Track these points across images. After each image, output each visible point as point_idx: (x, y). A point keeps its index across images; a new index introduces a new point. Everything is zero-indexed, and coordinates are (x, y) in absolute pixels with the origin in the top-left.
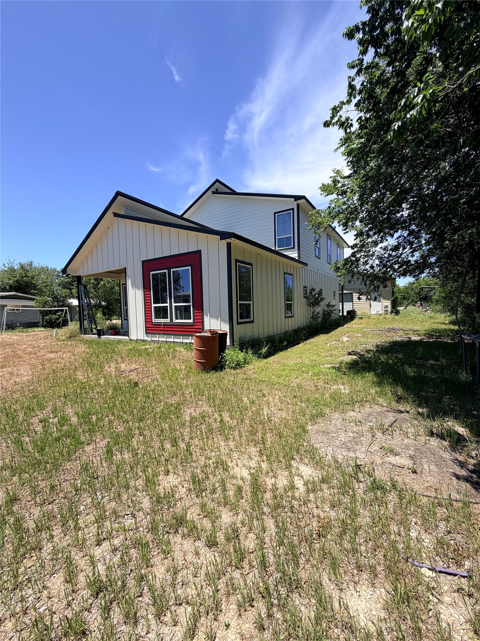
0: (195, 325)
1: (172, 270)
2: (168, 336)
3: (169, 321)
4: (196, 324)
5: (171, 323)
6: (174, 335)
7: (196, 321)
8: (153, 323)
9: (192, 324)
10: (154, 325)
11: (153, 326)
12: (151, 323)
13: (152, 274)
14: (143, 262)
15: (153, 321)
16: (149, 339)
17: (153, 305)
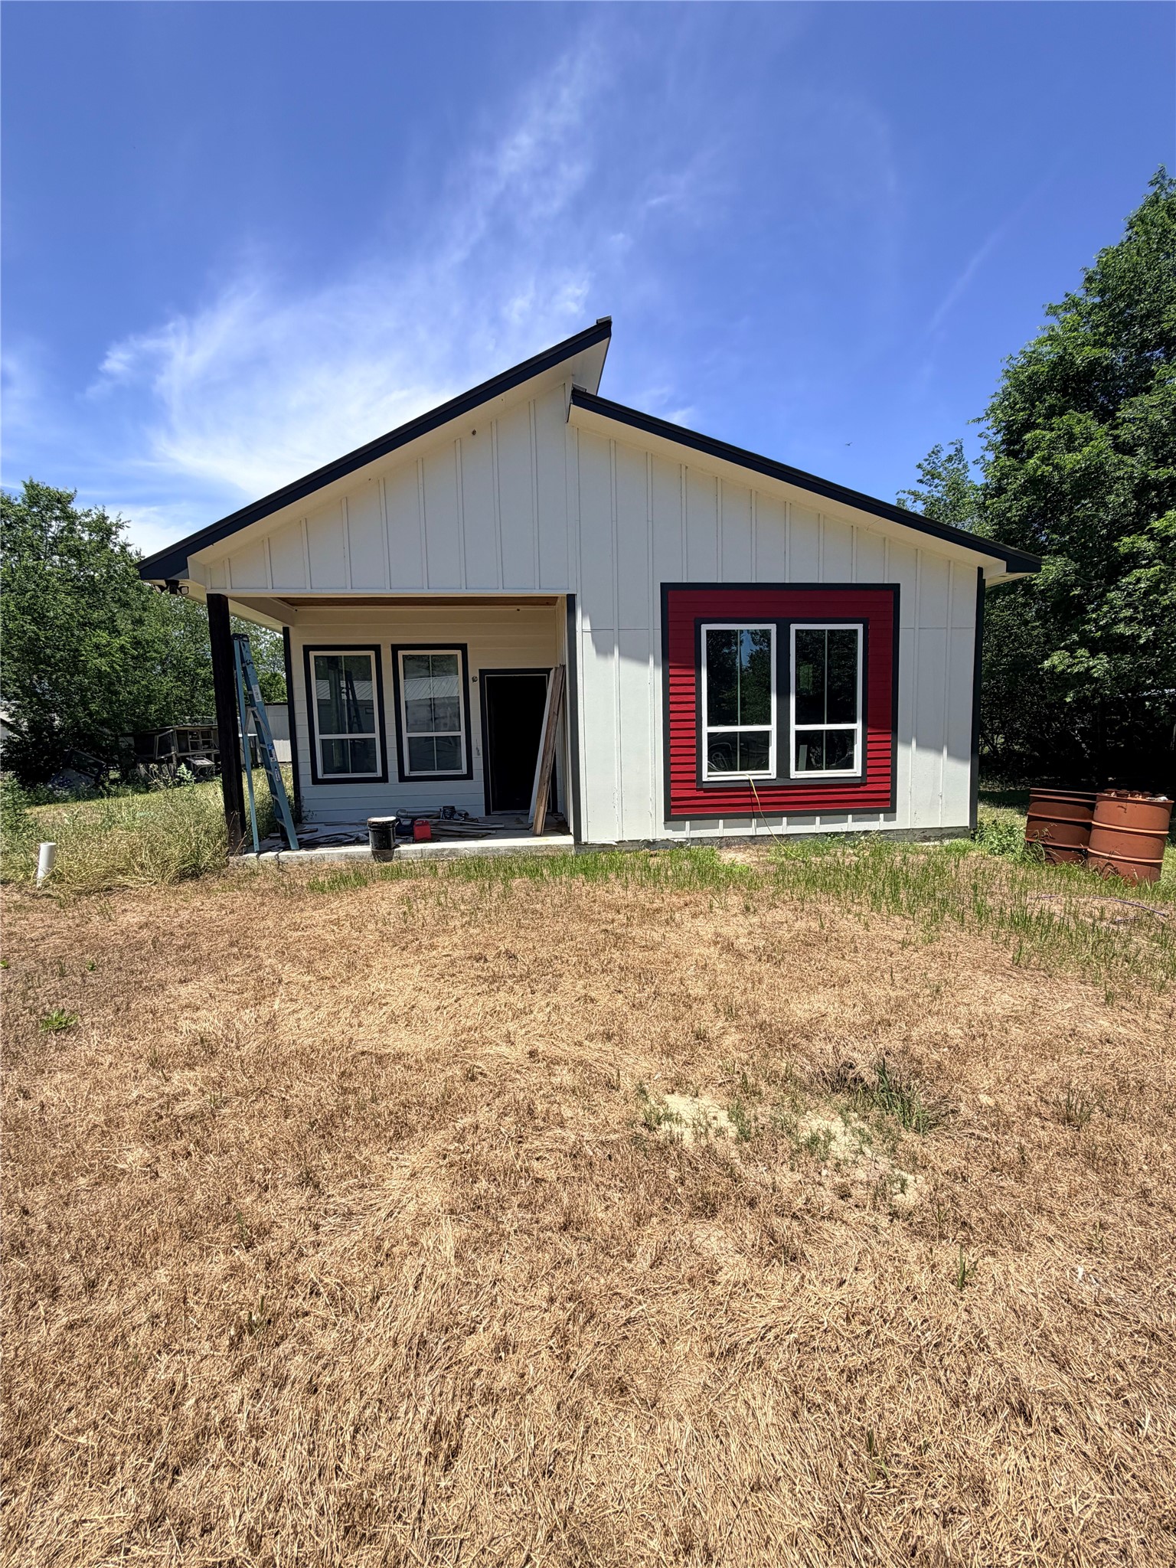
0: (865, 784)
1: (794, 627)
2: (761, 820)
3: (774, 776)
4: (869, 779)
5: (782, 782)
6: (788, 815)
7: (869, 771)
8: (705, 786)
9: (859, 781)
10: (706, 790)
11: (701, 794)
12: (694, 785)
13: (709, 632)
14: (665, 587)
15: (705, 778)
16: (679, 836)
17: (706, 729)
